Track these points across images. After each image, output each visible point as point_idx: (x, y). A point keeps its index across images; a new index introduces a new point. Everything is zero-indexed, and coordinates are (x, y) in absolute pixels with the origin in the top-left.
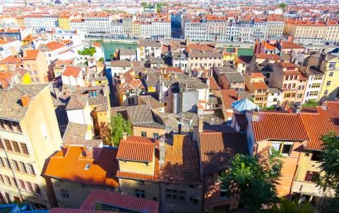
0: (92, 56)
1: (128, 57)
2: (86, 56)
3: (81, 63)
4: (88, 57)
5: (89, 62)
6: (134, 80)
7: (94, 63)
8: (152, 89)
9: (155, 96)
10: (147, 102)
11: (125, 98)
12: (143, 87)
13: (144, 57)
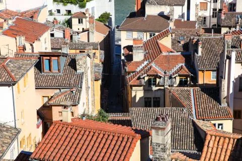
0: (82, 6)
1: (166, 10)
2: (70, 7)
3: (55, 21)
4: (75, 9)
5: (75, 21)
6: (164, 54)
7: (86, 24)
8: (208, 78)
9: (213, 92)
10: (185, 103)
11: (138, 93)
12: (185, 71)
13: (208, 13)
